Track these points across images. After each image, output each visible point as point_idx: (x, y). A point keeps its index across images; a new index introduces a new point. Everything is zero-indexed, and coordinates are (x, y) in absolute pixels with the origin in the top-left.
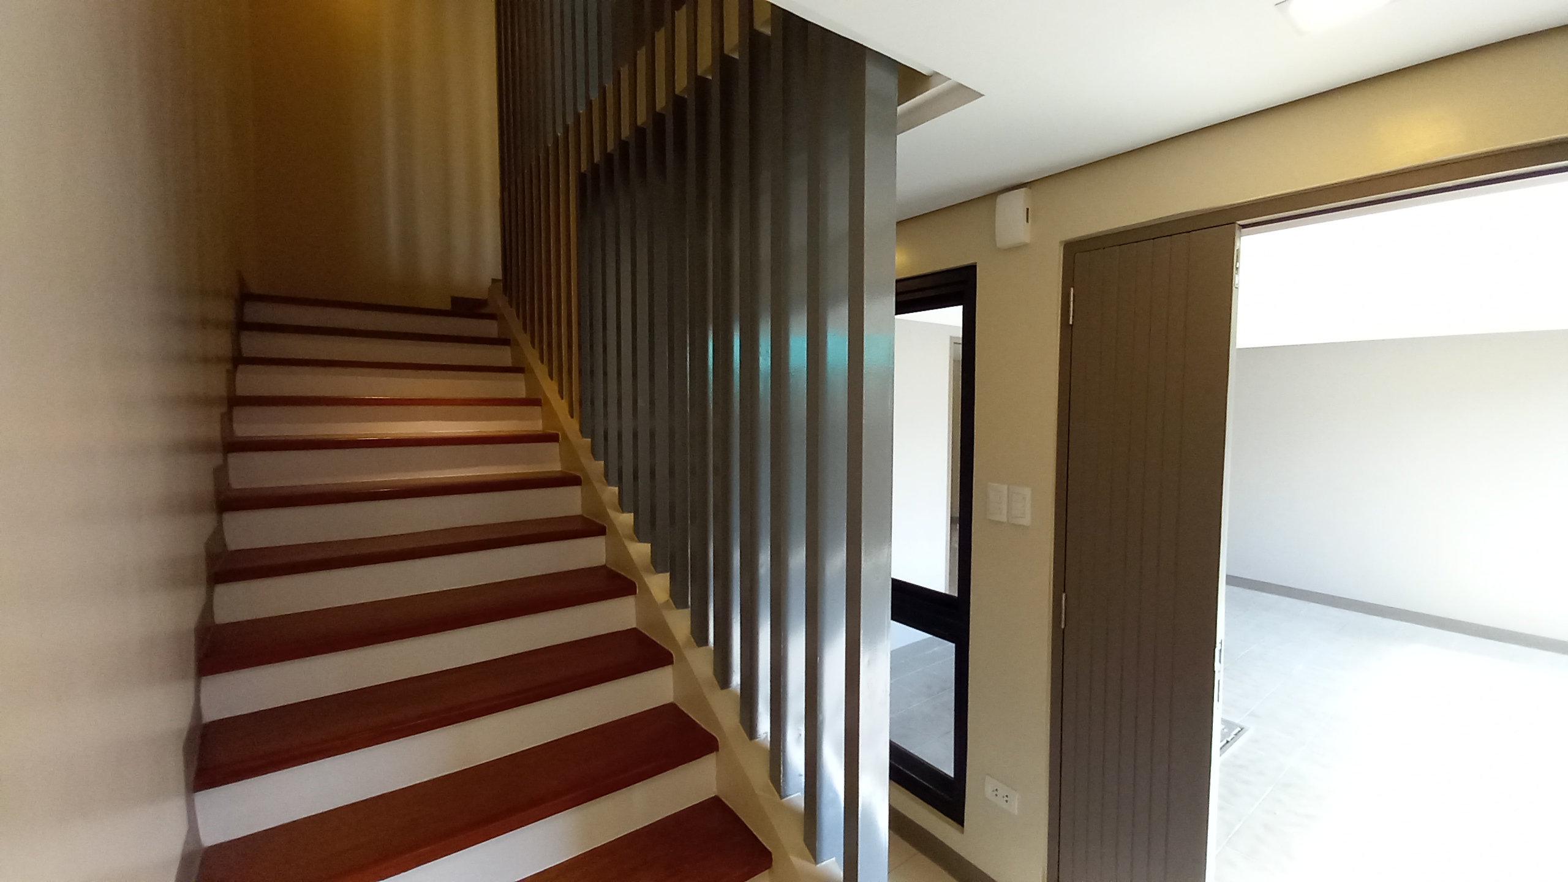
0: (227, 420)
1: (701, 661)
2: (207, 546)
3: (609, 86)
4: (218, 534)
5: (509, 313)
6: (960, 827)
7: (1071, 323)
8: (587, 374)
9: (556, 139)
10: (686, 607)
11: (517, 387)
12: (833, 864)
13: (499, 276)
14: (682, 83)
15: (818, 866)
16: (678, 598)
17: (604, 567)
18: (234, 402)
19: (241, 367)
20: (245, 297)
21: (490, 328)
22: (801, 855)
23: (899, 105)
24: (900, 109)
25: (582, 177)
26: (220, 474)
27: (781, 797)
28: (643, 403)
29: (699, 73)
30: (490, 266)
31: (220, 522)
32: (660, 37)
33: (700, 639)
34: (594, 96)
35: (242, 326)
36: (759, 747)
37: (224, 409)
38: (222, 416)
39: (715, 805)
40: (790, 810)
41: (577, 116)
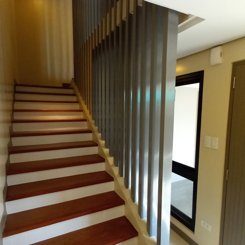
0: (12, 115)
1: (121, 181)
2: (8, 145)
3: (100, 25)
4: (10, 143)
5: (76, 87)
6: (193, 232)
7: (234, 88)
8: (94, 103)
9: (87, 40)
10: (118, 166)
11: (77, 107)
12: (154, 238)
13: (73, 77)
14: (118, 22)
15: (150, 237)
16: (116, 164)
17: (97, 154)
18: (14, 111)
19: (15, 102)
20: (16, 85)
21: (71, 92)
22: (146, 234)
23: (179, 25)
24: (179, 26)
25: (93, 50)
26: (11, 128)
27: (141, 218)
28: (107, 112)
29: (123, 19)
30: (72, 75)
31: (11, 140)
32: (113, 10)
33: (121, 175)
34: (96, 28)
35: (15, 92)
36: (136, 205)
37: (12, 113)
38: (11, 114)
39: (124, 218)
40: (143, 222)
41: (92, 34)
